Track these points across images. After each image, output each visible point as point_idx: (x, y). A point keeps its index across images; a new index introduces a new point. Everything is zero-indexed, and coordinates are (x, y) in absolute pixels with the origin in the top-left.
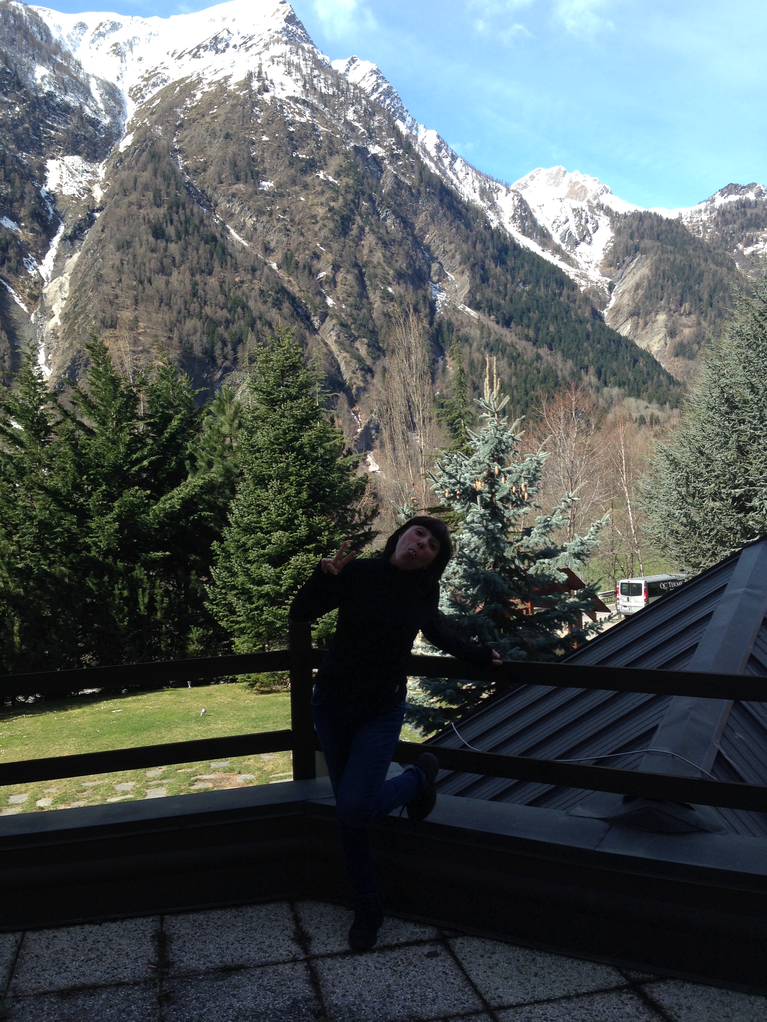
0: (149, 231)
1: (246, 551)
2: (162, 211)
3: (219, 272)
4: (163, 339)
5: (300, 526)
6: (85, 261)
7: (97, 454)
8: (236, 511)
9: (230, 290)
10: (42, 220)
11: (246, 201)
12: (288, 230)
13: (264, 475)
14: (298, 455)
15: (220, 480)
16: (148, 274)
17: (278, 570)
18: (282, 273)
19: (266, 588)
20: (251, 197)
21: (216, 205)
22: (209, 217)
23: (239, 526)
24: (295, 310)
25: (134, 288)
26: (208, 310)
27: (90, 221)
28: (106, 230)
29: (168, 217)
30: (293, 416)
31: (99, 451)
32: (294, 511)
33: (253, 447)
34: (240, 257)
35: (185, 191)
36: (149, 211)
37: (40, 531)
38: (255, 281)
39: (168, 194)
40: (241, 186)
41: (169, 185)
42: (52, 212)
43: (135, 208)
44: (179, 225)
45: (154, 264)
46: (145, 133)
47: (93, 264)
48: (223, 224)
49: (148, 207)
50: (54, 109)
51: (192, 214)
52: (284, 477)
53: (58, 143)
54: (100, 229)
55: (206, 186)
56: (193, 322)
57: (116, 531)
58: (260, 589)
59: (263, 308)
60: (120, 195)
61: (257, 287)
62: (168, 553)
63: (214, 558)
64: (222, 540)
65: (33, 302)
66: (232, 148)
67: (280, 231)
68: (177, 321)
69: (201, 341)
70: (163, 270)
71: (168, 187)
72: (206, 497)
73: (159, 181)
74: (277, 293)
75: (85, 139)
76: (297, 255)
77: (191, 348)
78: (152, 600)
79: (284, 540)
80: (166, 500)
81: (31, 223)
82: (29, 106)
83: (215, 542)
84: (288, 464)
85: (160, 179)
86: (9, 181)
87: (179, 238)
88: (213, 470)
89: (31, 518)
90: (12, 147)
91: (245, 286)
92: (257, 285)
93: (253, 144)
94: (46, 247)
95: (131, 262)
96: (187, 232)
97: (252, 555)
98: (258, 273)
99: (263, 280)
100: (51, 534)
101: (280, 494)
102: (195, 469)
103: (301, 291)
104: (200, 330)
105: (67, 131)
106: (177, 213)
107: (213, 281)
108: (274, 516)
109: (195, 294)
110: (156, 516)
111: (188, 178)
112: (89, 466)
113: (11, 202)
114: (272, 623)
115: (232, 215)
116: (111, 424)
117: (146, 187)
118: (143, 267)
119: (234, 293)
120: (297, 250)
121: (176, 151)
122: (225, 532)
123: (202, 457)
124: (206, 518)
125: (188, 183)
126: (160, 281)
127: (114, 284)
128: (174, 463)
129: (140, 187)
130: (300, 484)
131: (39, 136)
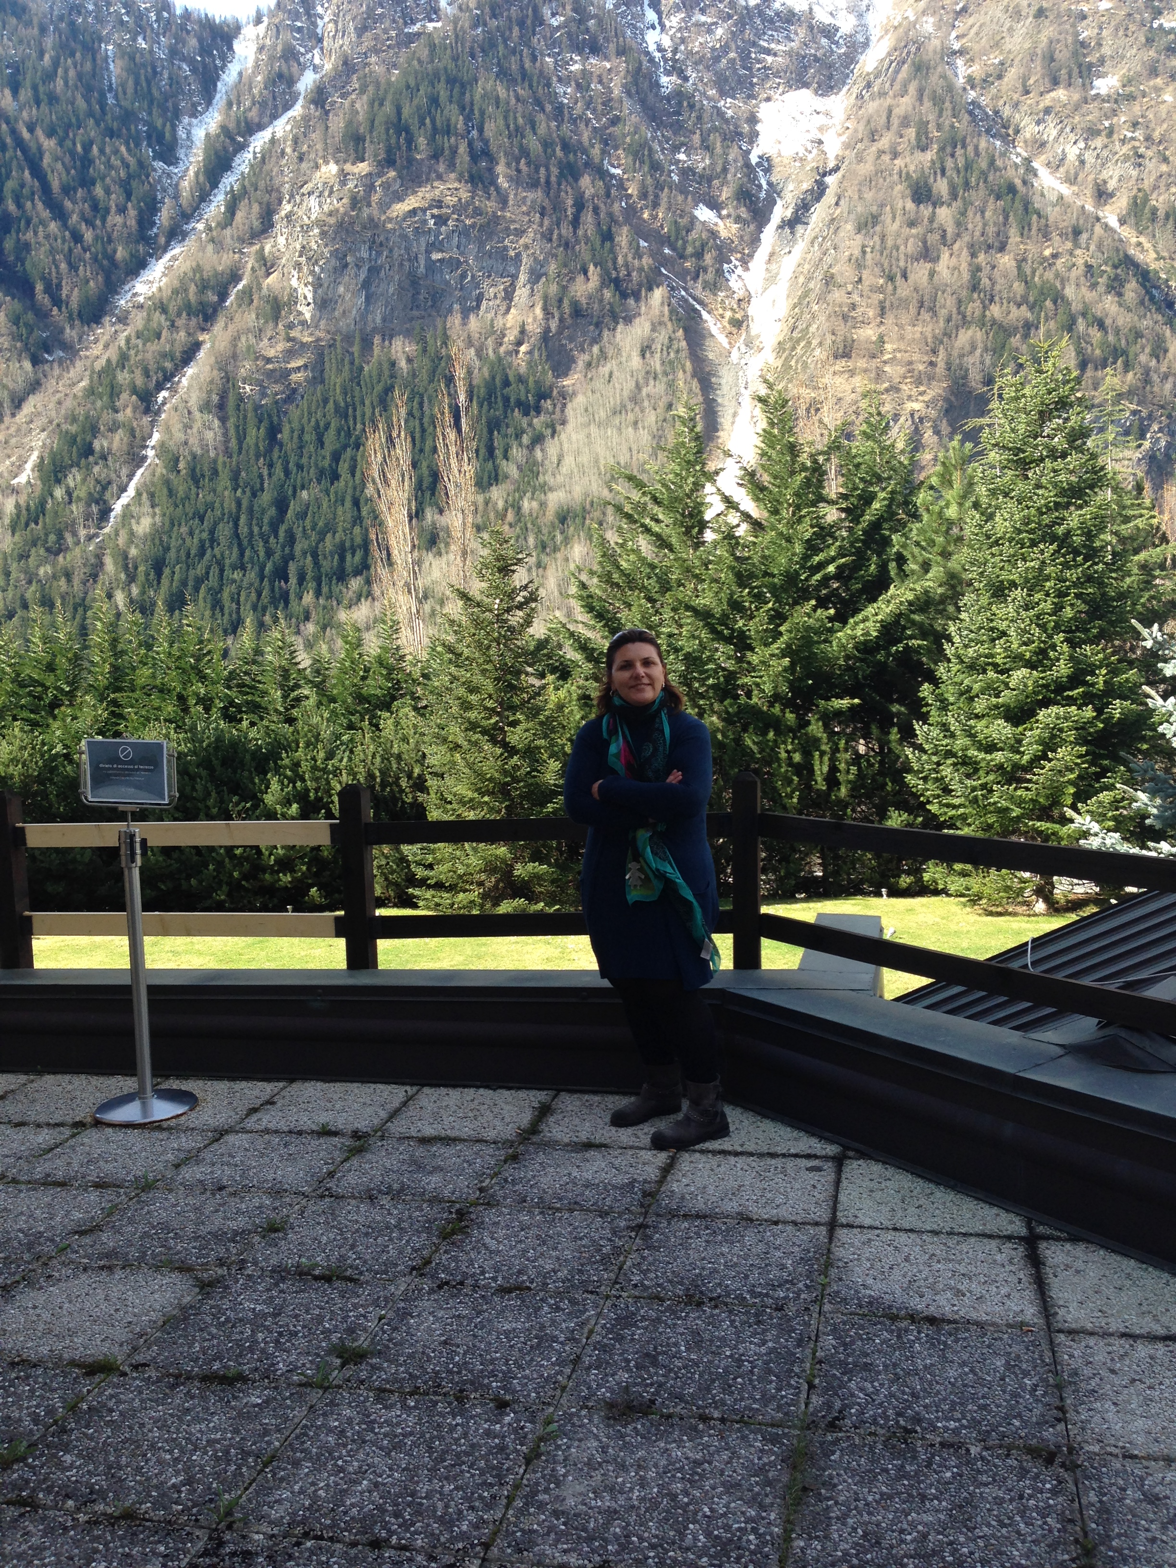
0: (908, 192)
1: (971, 699)
2: (929, 156)
3: (1017, 244)
4: (921, 367)
5: (1058, 660)
6: (809, 256)
7: (764, 557)
8: (957, 639)
9: (1034, 272)
10: (751, 202)
11: (1068, 116)
12: (1141, 156)
13: (1002, 582)
14: (1060, 547)
15: (940, 591)
16: (902, 264)
17: (1020, 729)
18: (1127, 233)
19: (999, 757)
20: (1077, 108)
21: (1017, 132)
22: (1003, 155)
23: (962, 662)
24: (1148, 292)
25: (881, 290)
26: (995, 311)
27: (819, 190)
28: (842, 203)
29: (938, 165)
30: (1055, 485)
31: (767, 552)
32: (1050, 637)
33: (988, 537)
34: (1053, 214)
35: (966, 116)
36: (908, 160)
37: (687, 668)
38: (1078, 252)
39: (939, 127)
40: (1061, 94)
41: (941, 111)
42: (765, 186)
43: (886, 158)
44: (955, 176)
45: (912, 247)
46: (907, 33)
47: (821, 260)
48: (1028, 161)
49: (907, 153)
50: (771, 21)
51: (977, 153)
52: (1034, 583)
53: (777, 75)
54: (833, 201)
55: (1001, 102)
56: (970, 333)
57: (785, 670)
58: (988, 757)
59: (1090, 296)
60: (865, 141)
61: (1080, 262)
62: (856, 701)
63: (924, 710)
64: (935, 681)
65: (734, 330)
66: (1048, 31)
67: (1126, 158)
68: (945, 334)
69: (982, 363)
70: (927, 254)
71: (940, 115)
72: (917, 617)
73: (927, 109)
74: (1115, 267)
75: (817, 59)
76: (1154, 196)
77: (965, 377)
78: (833, 769)
79: (1030, 683)
80: (856, 624)
81: (736, 208)
82: (736, 25)
83: (926, 685)
84: (1043, 562)
85: (927, 104)
86: (707, 148)
87: (954, 196)
88: (930, 575)
89: (677, 650)
90: (712, 92)
91: (1060, 262)
92: (1081, 257)
93: (1084, 17)
94: (755, 241)
95: (877, 247)
96: (967, 185)
97: (980, 705)
98: (1084, 236)
99: (1092, 247)
100: (701, 673)
101: (1027, 610)
102: (904, 575)
103: (1159, 258)
104: (980, 345)
105: (789, 54)
106: (953, 156)
107: (1006, 261)
108: (1015, 646)
109: (975, 287)
110: (843, 647)
111: (972, 94)
112: (752, 576)
113: (710, 180)
114: (1007, 810)
115: (1043, 144)
116: (786, 513)
117: (905, 122)
118: (894, 252)
119: (1041, 276)
120: (1155, 187)
121: (954, 53)
122: (941, 670)
123: (914, 556)
124: (917, 650)
125: (973, 103)
126: (920, 273)
127: (850, 287)
128: (873, 567)
129: (895, 122)
130: (1061, 594)
131: (750, 69)
